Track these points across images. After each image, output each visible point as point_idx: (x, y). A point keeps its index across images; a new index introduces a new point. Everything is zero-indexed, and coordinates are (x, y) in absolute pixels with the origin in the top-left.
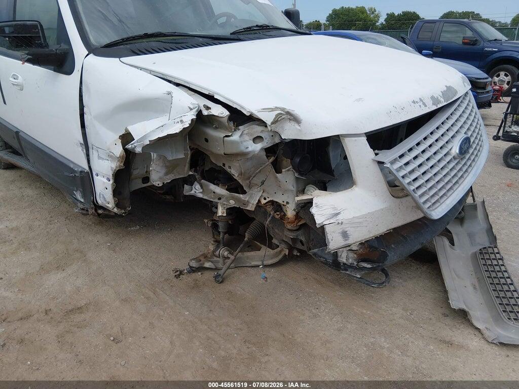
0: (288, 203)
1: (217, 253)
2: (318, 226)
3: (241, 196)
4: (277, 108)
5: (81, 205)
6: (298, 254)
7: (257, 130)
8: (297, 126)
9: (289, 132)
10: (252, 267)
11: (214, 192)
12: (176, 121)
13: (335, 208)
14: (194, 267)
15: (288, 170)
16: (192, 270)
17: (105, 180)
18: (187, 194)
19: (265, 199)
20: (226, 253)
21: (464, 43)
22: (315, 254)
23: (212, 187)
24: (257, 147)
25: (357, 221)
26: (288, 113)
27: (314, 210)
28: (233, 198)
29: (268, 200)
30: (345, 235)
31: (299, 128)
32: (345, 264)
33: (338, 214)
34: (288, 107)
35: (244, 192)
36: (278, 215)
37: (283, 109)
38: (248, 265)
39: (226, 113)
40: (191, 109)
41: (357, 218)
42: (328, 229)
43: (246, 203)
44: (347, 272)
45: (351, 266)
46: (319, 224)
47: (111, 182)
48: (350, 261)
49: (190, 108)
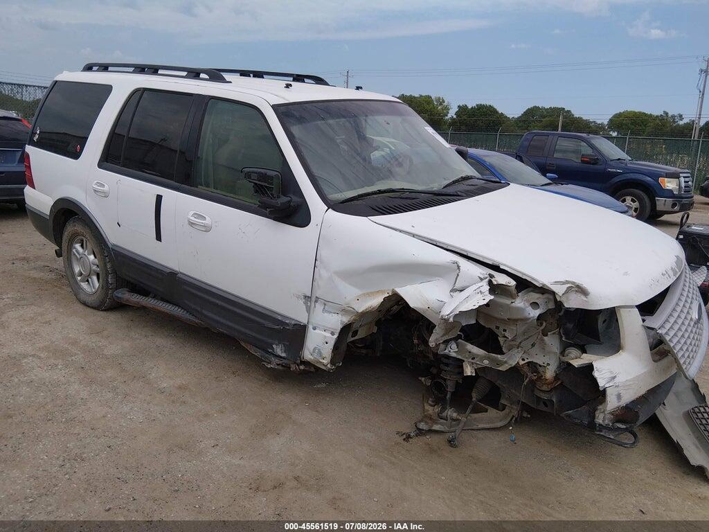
0: (548, 364)
1: (444, 414)
2: (601, 389)
3: (499, 356)
4: (567, 282)
5: (277, 360)
6: (529, 416)
7: (535, 297)
8: (583, 297)
9: (573, 302)
10: (479, 430)
11: (470, 352)
12: (476, 291)
13: (611, 372)
14: (423, 430)
15: (553, 334)
16: (420, 432)
17: (328, 334)
18: (442, 353)
19: (523, 360)
20: (455, 415)
21: (583, 162)
22: (569, 416)
23: (470, 347)
24: (535, 313)
25: (629, 383)
26: (578, 286)
27: (596, 374)
28: (488, 358)
29: (526, 361)
30: (619, 397)
31: (585, 299)
32: (600, 425)
33: (614, 378)
34: (578, 281)
35: (502, 353)
36: (535, 376)
37: (573, 283)
38: (475, 427)
39: (513, 283)
40: (481, 279)
41: (630, 381)
42: (609, 392)
43: (500, 363)
44: (602, 433)
45: (607, 428)
46: (602, 387)
47: (336, 336)
48: (606, 422)
49: (479, 277)
